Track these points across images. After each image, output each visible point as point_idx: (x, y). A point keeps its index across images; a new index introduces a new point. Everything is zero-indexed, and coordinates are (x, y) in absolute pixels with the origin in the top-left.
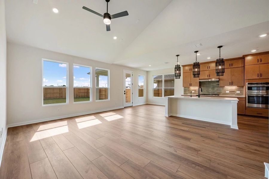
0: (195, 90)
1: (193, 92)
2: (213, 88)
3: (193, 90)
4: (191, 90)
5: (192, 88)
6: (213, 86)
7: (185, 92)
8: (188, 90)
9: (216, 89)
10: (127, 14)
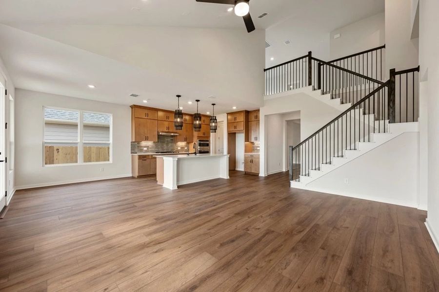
0: (148, 147)
1: (145, 149)
2: (167, 144)
3: (145, 147)
4: (142, 147)
5: (144, 143)
6: (168, 141)
7: (133, 150)
8: (138, 147)
9: (170, 145)
10: (249, 31)
